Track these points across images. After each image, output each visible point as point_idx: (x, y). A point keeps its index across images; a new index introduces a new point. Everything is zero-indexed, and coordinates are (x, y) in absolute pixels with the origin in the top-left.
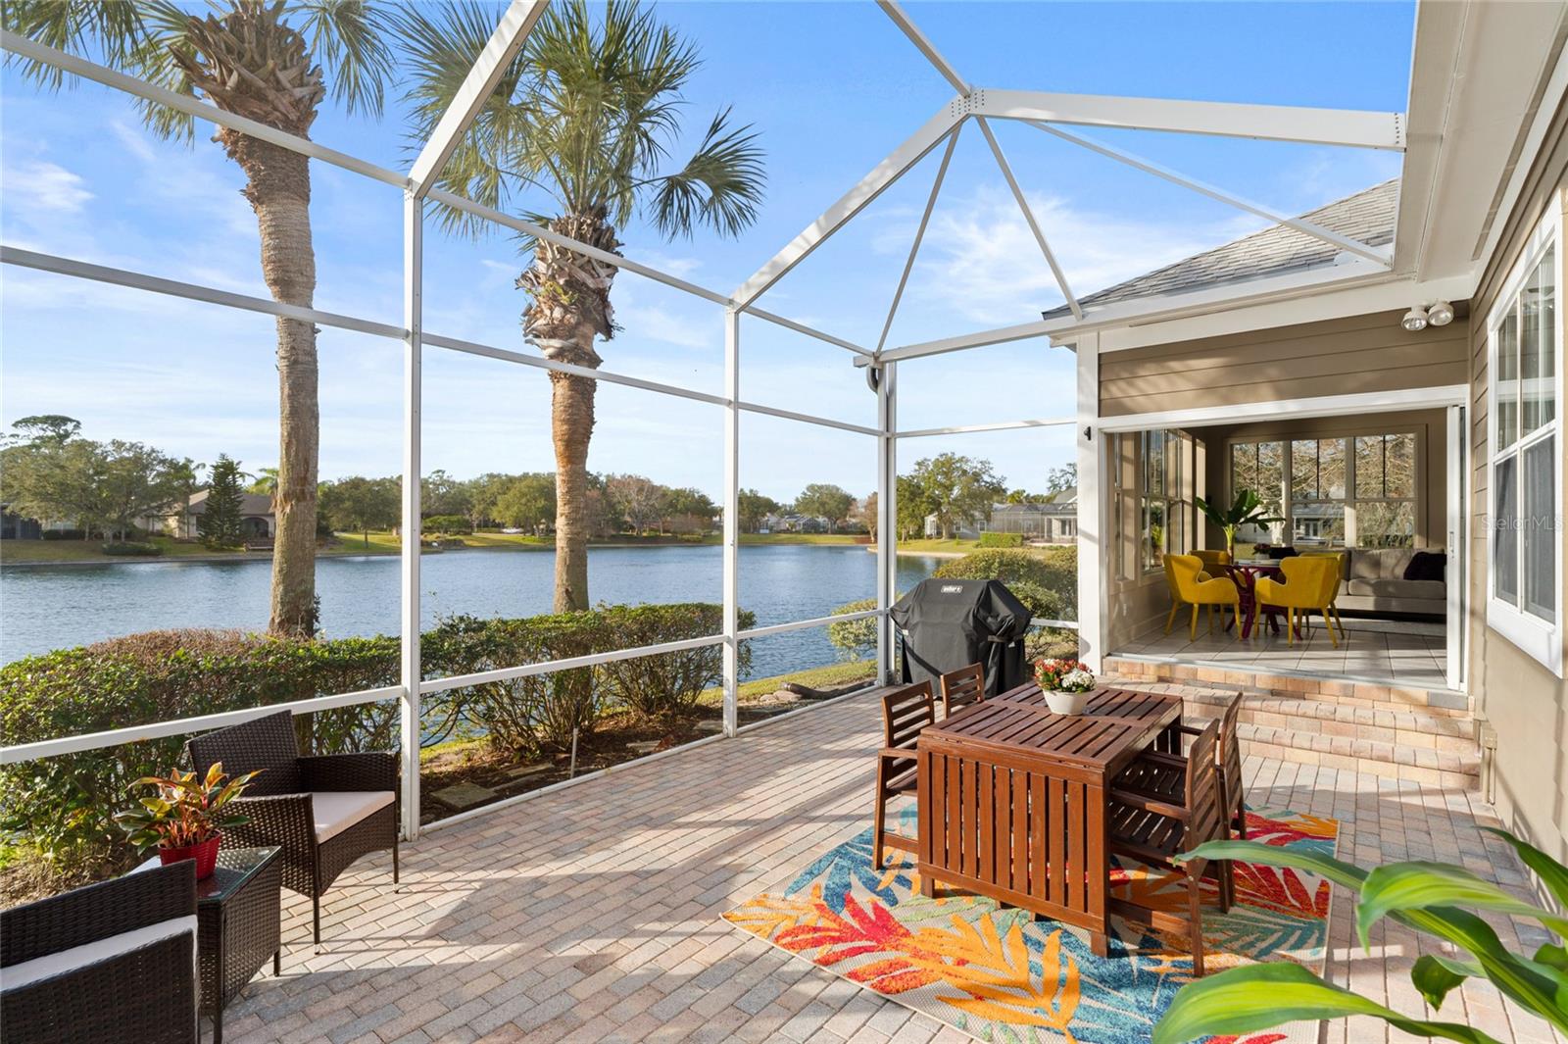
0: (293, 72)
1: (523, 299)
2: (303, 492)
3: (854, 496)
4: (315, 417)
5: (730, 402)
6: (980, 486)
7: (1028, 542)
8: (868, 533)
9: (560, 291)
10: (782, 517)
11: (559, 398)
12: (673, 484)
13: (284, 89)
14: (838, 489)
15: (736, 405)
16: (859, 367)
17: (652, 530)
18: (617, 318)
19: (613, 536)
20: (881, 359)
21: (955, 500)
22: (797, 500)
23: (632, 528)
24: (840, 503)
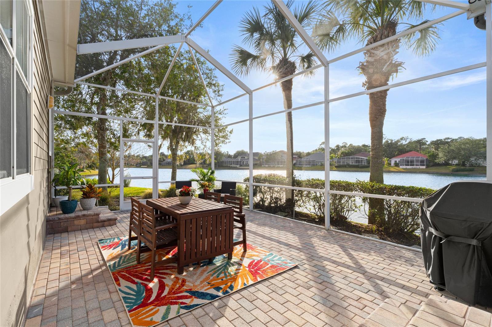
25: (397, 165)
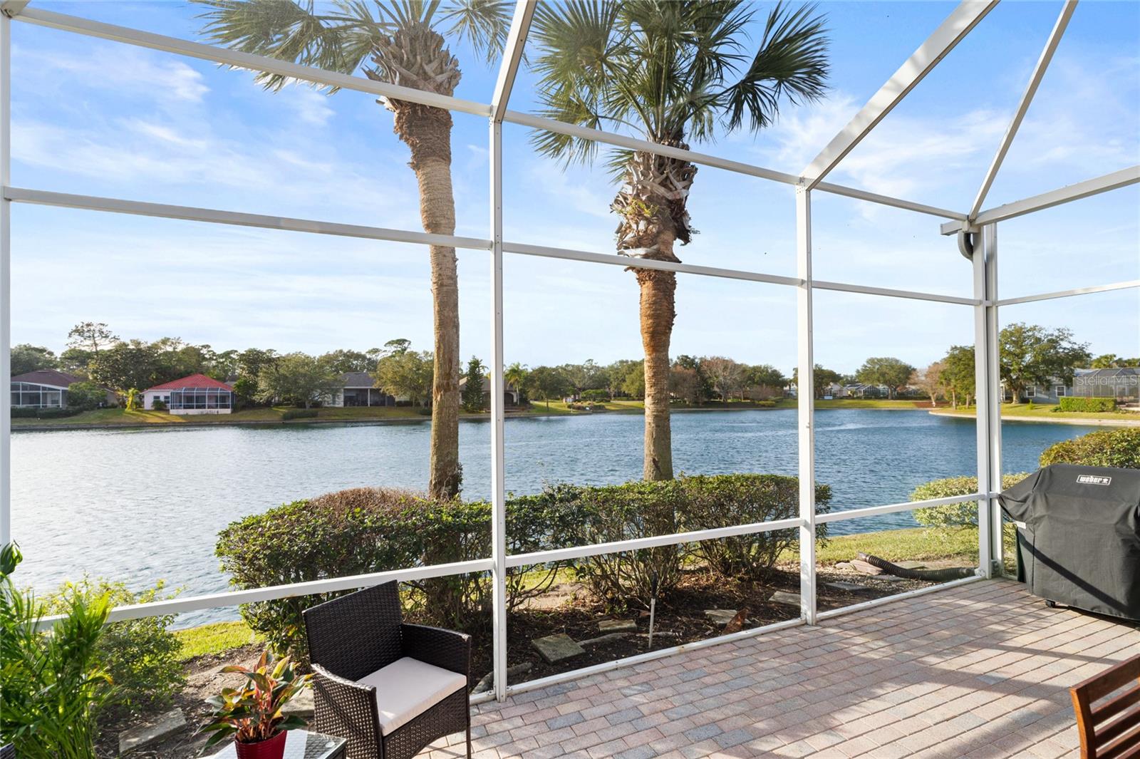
0: (435, 64)
1: (617, 219)
2: (448, 384)
3: (914, 366)
4: (457, 326)
5: (803, 282)
6: (1058, 352)
7: (1123, 407)
8: (929, 398)
9: (643, 206)
10: (844, 386)
11: (645, 298)
12: (751, 363)
13: (430, 78)
14: (897, 361)
15: (810, 284)
16: (948, 234)
17: (735, 397)
18: (692, 224)
19: (706, 403)
20: (978, 222)
21: (1028, 367)
22: (858, 371)
23: (720, 396)
24: (900, 373)
25: (160, 406)
